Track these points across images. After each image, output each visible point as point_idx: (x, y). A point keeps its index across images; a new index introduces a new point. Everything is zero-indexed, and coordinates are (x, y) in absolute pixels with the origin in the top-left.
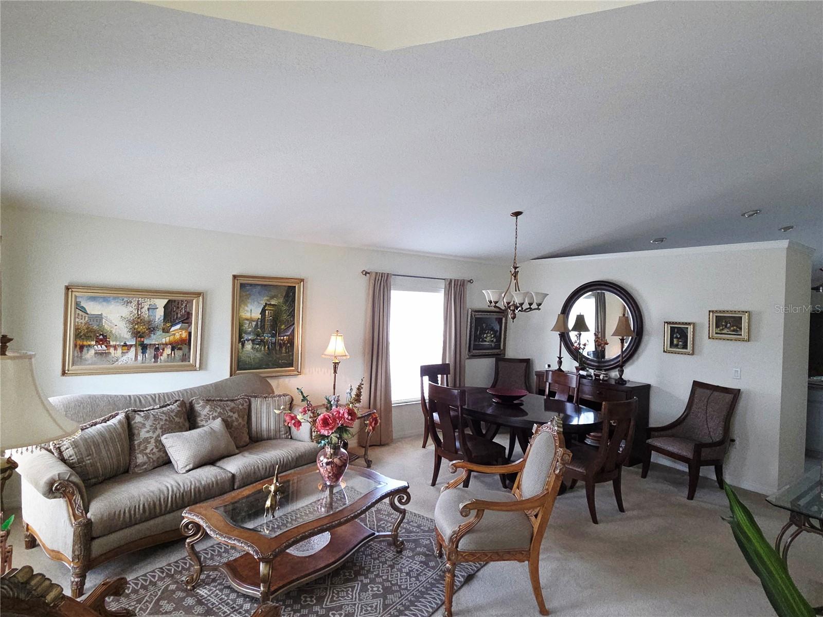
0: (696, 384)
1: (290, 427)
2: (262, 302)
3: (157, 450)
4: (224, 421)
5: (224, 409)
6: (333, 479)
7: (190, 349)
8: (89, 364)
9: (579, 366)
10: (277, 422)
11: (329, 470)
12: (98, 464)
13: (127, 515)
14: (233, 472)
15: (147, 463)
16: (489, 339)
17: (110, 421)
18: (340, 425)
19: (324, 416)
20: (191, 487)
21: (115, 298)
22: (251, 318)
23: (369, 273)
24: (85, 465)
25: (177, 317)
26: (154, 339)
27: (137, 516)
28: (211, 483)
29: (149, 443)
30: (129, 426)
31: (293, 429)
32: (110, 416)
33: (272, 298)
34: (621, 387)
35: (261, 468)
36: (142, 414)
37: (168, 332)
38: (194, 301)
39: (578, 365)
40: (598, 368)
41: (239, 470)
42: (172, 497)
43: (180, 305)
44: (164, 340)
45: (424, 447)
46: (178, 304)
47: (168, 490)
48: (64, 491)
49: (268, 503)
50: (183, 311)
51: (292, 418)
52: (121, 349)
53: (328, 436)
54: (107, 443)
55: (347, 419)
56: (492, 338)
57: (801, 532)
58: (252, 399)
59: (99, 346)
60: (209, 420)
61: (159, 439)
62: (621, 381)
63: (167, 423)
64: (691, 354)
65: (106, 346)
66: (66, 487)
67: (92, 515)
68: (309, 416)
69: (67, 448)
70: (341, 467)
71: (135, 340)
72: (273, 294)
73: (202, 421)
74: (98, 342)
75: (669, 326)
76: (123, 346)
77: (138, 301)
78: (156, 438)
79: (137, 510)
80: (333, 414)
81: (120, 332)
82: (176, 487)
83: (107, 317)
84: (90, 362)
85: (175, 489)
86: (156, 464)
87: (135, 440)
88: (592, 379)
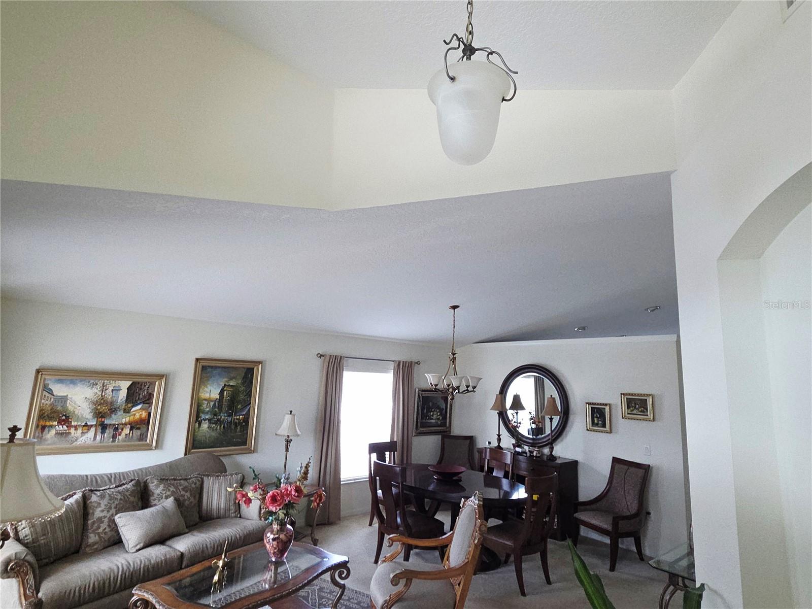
0: (616, 460)
1: (239, 504)
2: (221, 383)
3: (110, 529)
4: (176, 500)
5: (177, 488)
6: (278, 555)
7: (148, 429)
8: (48, 445)
9: (516, 443)
10: (228, 500)
11: (274, 546)
12: (52, 544)
13: (77, 594)
14: (182, 551)
15: (98, 543)
16: (435, 416)
17: (68, 500)
18: (287, 502)
19: (273, 493)
20: (140, 566)
21: (81, 381)
22: (210, 398)
23: (323, 356)
24: (39, 545)
25: (139, 398)
26: (113, 420)
27: (87, 594)
28: (160, 562)
29: (102, 522)
30: (85, 505)
31: (243, 506)
32: (68, 496)
33: (231, 379)
34: (551, 463)
35: (209, 546)
36: (98, 493)
37: (129, 412)
38: (157, 383)
39: (514, 443)
40: (533, 445)
41: (188, 549)
42: (121, 576)
43: (143, 387)
44: (124, 420)
45: (370, 525)
46: (141, 385)
47: (118, 569)
48: (18, 570)
49: (216, 578)
50: (146, 392)
51: (243, 496)
52: (81, 429)
53: (276, 513)
54: (62, 523)
55: (294, 495)
56: (438, 416)
57: (677, 590)
58: (205, 478)
59: (61, 426)
60: (162, 499)
61: (112, 518)
62: (552, 458)
63: (121, 502)
64: (609, 433)
65: (67, 427)
66: (21, 566)
67: (43, 594)
68: (259, 494)
69: (24, 528)
70: (287, 542)
71: (96, 421)
72: (232, 375)
73: (155, 500)
74: (60, 422)
75: (590, 406)
76: (84, 426)
77: (104, 383)
78: (109, 517)
79: (87, 589)
80: (281, 492)
81: (83, 412)
82: (127, 565)
83: (71, 398)
84: (49, 442)
85: (125, 568)
86: (107, 544)
87: (89, 520)
88: (526, 456)
